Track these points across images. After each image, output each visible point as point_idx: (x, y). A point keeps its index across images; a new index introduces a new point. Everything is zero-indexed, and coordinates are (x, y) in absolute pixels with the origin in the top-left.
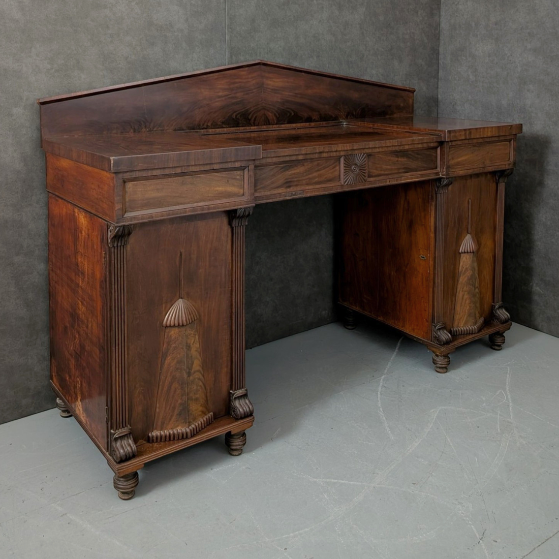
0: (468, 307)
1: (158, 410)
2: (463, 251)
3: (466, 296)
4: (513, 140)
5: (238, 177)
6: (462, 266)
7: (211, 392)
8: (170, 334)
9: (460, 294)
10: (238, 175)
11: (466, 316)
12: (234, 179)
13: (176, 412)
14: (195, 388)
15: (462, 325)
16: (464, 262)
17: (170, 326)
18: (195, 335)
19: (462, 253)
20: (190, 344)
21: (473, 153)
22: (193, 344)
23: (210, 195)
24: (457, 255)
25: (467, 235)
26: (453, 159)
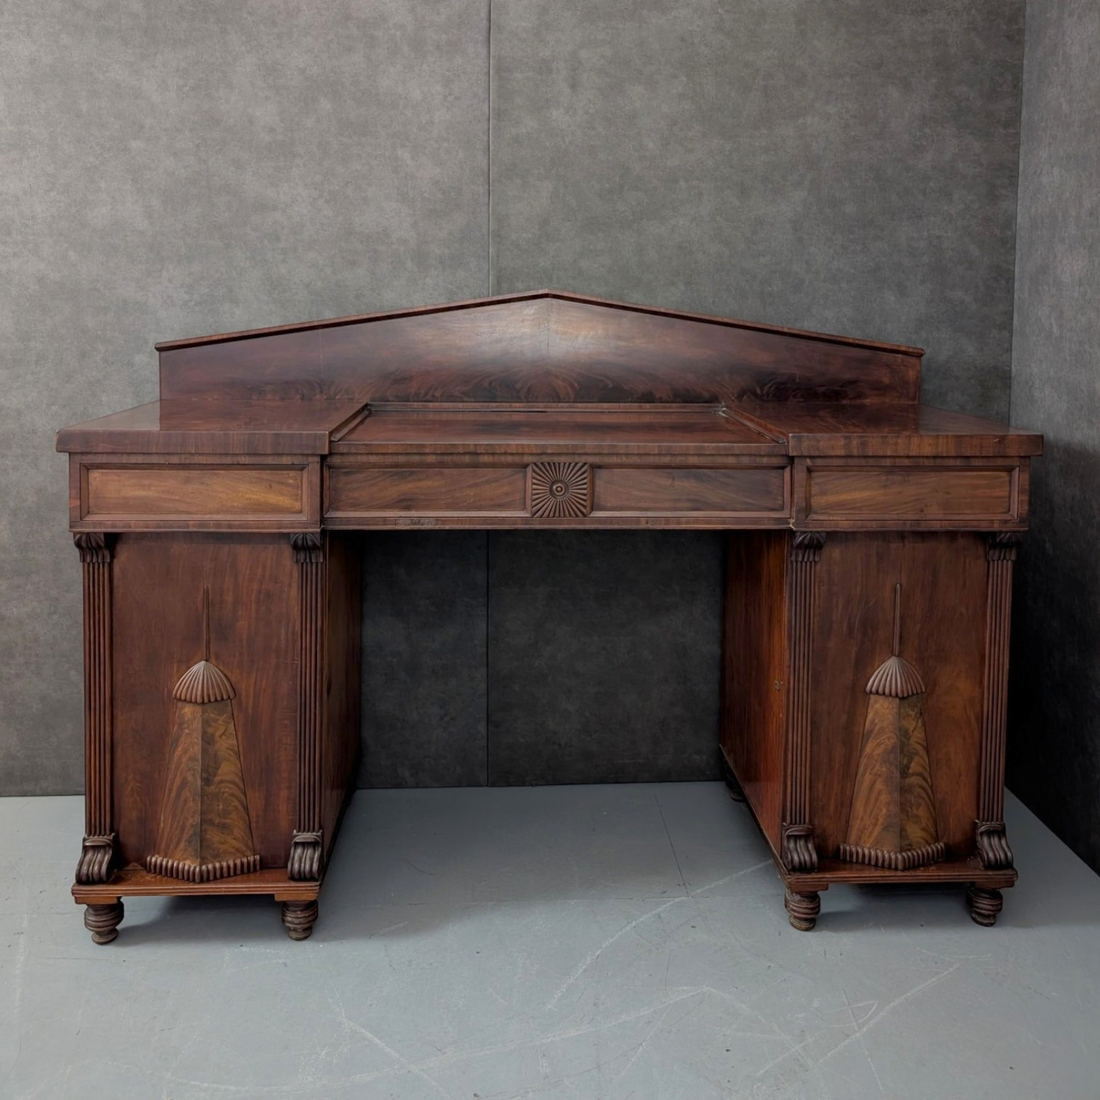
0: (884, 811)
1: (162, 825)
2: (874, 689)
3: (879, 785)
4: (1017, 469)
5: (291, 481)
6: (873, 721)
7: (257, 822)
8: (183, 711)
9: (865, 780)
10: (291, 478)
11: (878, 829)
12: (283, 483)
13: (185, 837)
14: (221, 807)
15: (868, 845)
16: (876, 713)
17: (185, 700)
18: (229, 723)
19: (871, 692)
20: (213, 735)
21: (885, 486)
22: (221, 736)
23: (235, 504)
24: (858, 695)
25: (890, 658)
26: (823, 493)
